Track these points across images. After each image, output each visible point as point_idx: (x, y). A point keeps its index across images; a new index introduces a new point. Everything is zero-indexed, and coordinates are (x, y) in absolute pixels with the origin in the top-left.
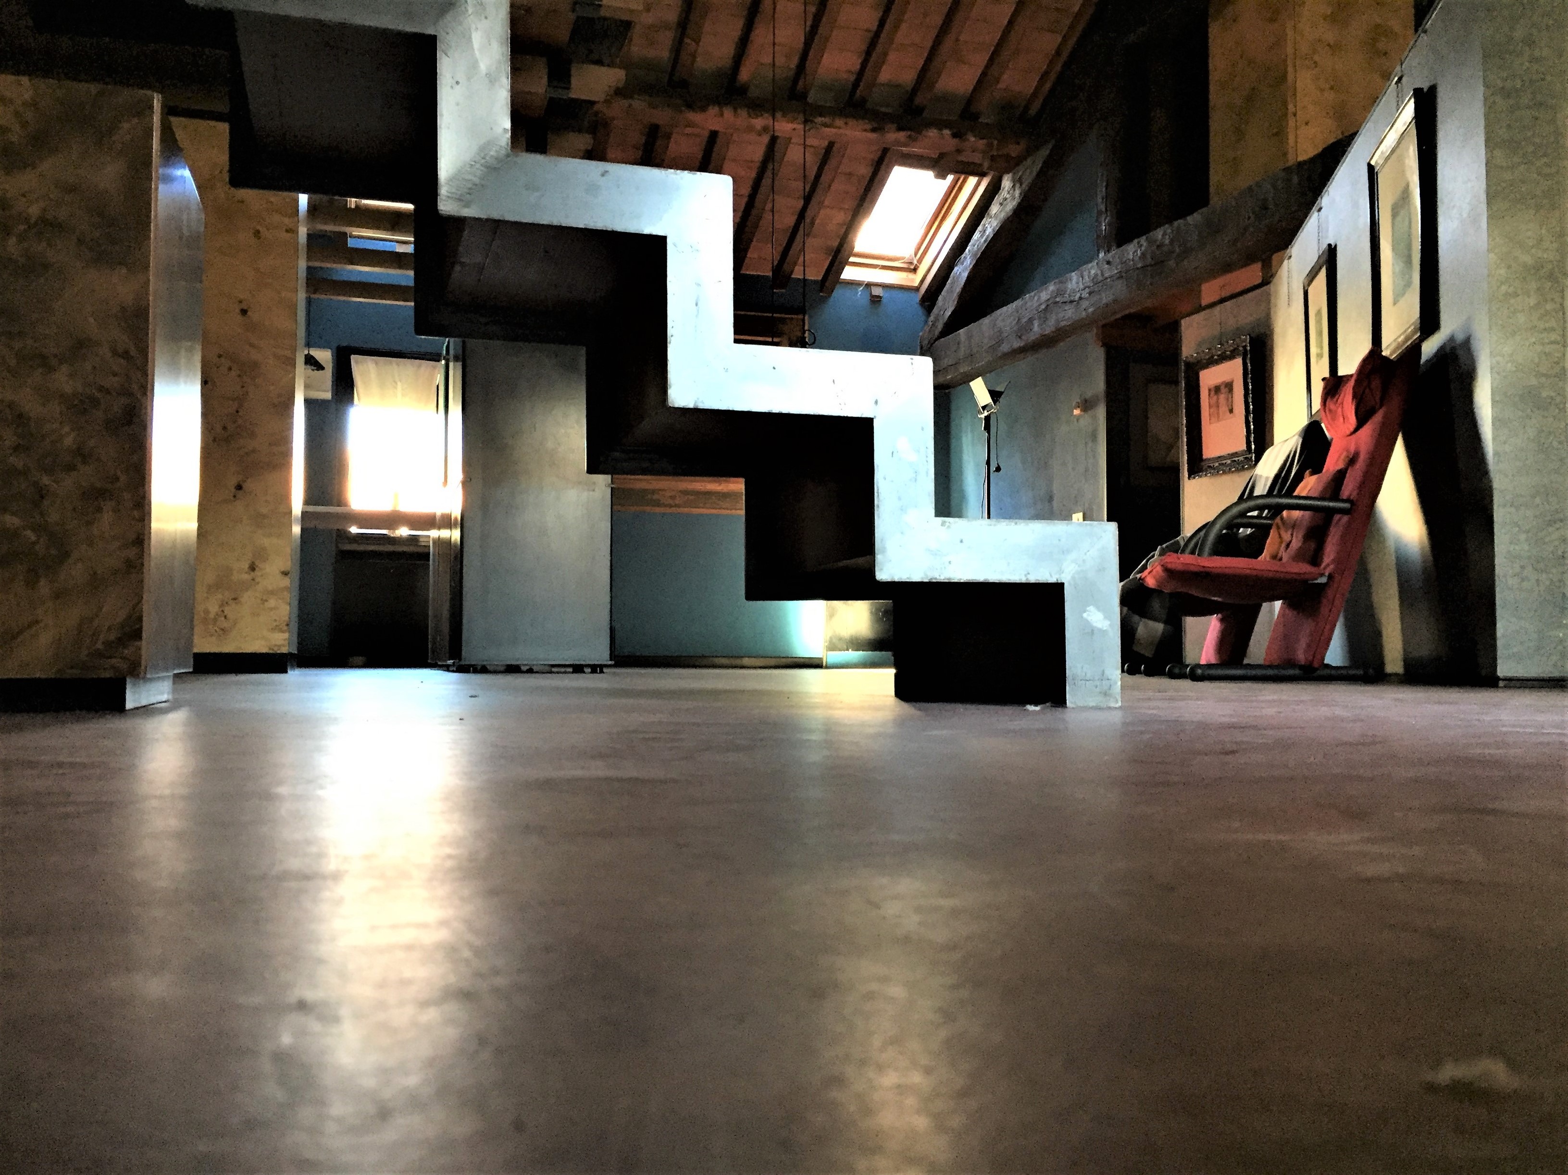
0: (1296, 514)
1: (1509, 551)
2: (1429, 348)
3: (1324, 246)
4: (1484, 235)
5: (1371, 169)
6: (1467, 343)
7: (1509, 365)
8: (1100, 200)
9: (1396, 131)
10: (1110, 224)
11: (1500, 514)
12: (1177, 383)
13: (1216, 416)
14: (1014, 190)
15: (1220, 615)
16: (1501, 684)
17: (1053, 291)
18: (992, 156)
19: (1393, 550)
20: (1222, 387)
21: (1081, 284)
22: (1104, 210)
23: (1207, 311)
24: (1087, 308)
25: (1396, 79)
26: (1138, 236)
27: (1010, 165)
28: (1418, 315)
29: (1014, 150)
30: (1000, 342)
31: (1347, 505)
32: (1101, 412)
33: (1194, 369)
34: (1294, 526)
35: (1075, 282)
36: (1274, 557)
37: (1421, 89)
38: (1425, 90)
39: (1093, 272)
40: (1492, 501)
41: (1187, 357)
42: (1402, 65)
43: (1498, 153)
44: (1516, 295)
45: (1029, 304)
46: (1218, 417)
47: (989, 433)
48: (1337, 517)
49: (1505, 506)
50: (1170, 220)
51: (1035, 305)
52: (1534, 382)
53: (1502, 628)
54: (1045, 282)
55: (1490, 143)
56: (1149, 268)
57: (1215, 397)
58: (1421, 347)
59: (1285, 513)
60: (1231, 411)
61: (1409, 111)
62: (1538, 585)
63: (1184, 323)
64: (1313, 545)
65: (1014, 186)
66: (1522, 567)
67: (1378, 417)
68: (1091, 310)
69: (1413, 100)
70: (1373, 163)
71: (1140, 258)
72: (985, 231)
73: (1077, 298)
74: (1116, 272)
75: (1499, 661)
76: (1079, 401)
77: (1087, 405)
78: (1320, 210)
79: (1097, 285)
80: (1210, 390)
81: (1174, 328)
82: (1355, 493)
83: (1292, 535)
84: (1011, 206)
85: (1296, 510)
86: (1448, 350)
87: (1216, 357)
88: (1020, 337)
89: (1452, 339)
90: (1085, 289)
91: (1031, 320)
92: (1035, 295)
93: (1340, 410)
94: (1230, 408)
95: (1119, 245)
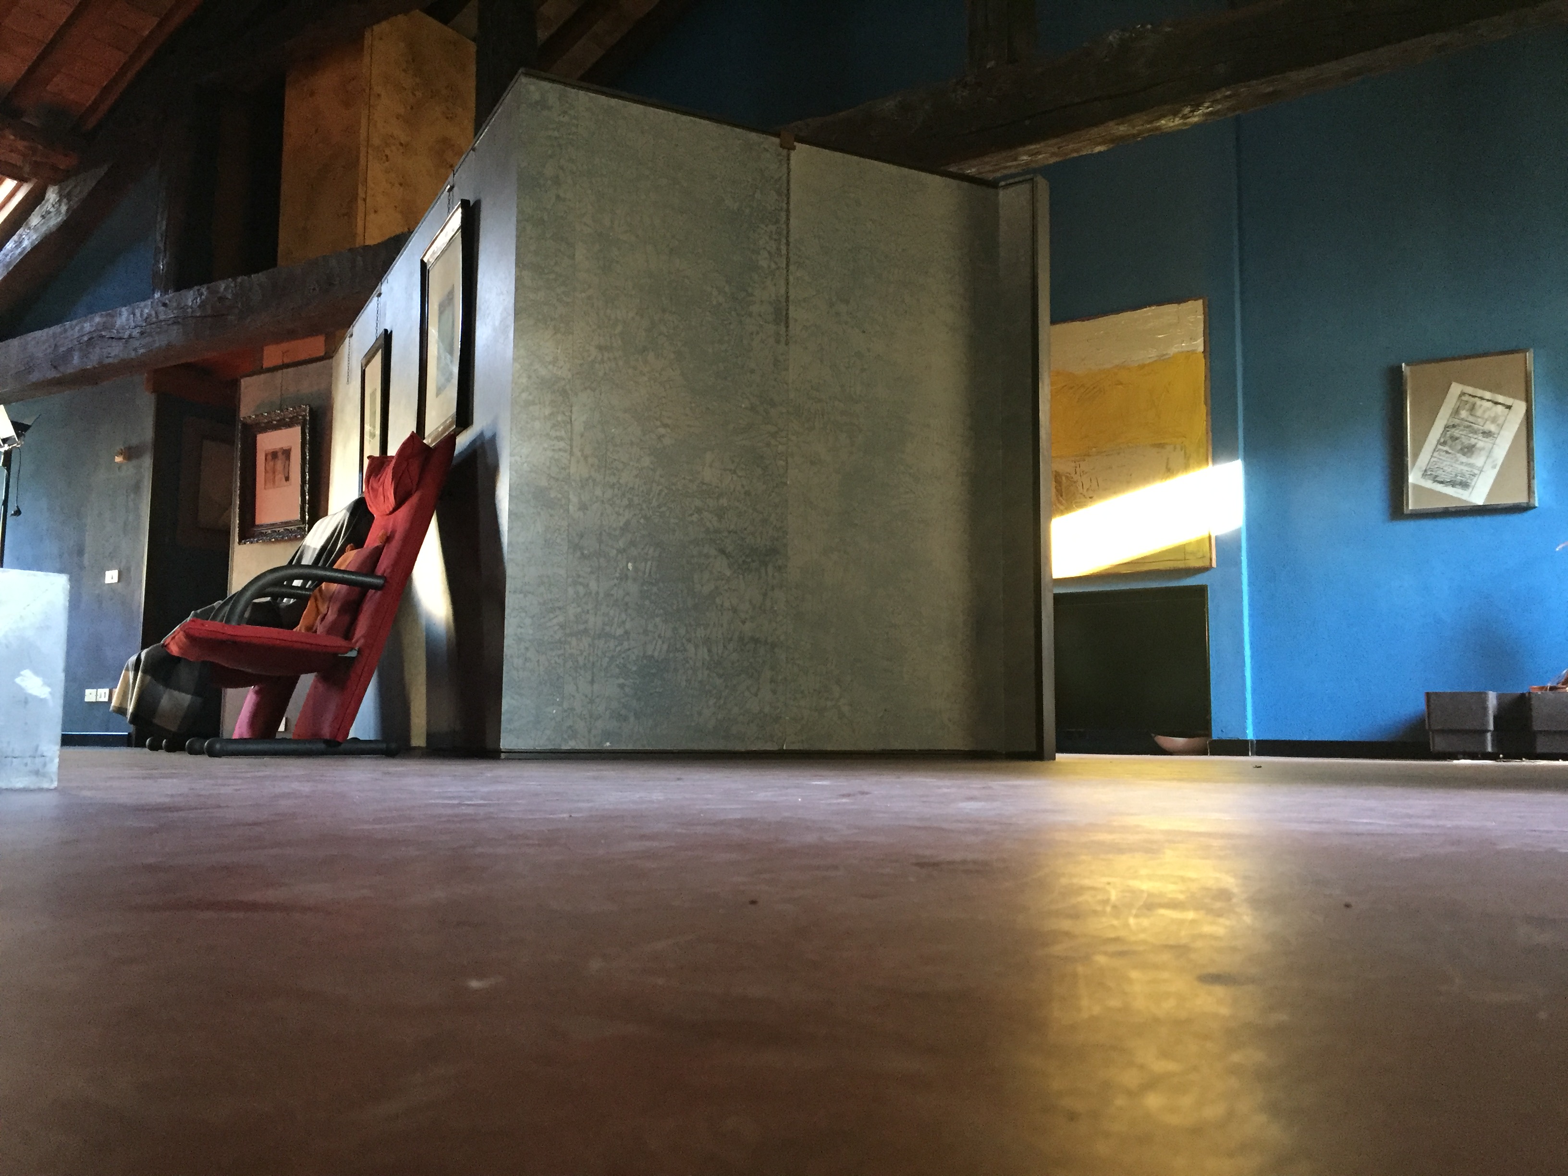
0: (335, 587)
1: (516, 635)
2: (463, 441)
3: (381, 331)
4: (511, 345)
5: (423, 265)
6: (493, 439)
7: (525, 465)
8: (159, 238)
9: (446, 235)
10: (168, 264)
11: (510, 600)
12: (232, 443)
13: (271, 481)
14: (60, 205)
15: (257, 688)
16: (503, 756)
17: (98, 323)
18: (35, 162)
19: (424, 628)
20: (280, 454)
21: (131, 321)
22: (162, 248)
23: (267, 375)
24: (139, 349)
25: (449, 187)
26: (201, 284)
27: (59, 177)
28: (455, 410)
29: (63, 163)
30: (29, 370)
31: (379, 581)
32: (147, 462)
33: (250, 432)
34: (331, 598)
35: (124, 318)
36: (310, 628)
37: (468, 201)
38: (472, 204)
39: (146, 311)
40: (505, 587)
41: (244, 418)
42: (454, 174)
43: (525, 273)
44: (533, 403)
45: (70, 333)
46: (274, 482)
47: (9, 470)
48: (371, 592)
49: (515, 592)
50: (234, 276)
51: (76, 335)
52: (544, 483)
53: (507, 703)
54: (91, 311)
55: (520, 264)
56: (209, 319)
57: (271, 463)
58: (455, 439)
59: (323, 585)
60: (287, 479)
61: (456, 220)
62: (539, 665)
63: (244, 382)
64: (347, 619)
65: (60, 201)
66: (527, 649)
67: (414, 499)
68: (142, 351)
69: (460, 210)
70: (425, 260)
71: (199, 307)
72: (21, 242)
73: (126, 336)
74: (172, 316)
75: (502, 735)
76: (123, 448)
77: (131, 453)
78: (379, 295)
79: (150, 327)
80: (266, 455)
81: (235, 385)
82: (388, 571)
83: (328, 608)
84: (54, 221)
85: (335, 583)
86: (478, 443)
87: (275, 422)
88: (55, 367)
89: (481, 435)
90: (135, 327)
91: (71, 350)
92: (76, 325)
93: (381, 489)
94: (287, 475)
95: (178, 289)
